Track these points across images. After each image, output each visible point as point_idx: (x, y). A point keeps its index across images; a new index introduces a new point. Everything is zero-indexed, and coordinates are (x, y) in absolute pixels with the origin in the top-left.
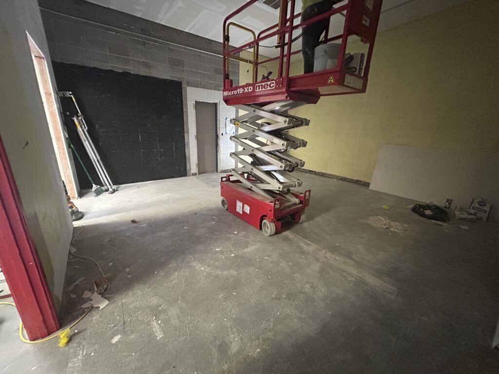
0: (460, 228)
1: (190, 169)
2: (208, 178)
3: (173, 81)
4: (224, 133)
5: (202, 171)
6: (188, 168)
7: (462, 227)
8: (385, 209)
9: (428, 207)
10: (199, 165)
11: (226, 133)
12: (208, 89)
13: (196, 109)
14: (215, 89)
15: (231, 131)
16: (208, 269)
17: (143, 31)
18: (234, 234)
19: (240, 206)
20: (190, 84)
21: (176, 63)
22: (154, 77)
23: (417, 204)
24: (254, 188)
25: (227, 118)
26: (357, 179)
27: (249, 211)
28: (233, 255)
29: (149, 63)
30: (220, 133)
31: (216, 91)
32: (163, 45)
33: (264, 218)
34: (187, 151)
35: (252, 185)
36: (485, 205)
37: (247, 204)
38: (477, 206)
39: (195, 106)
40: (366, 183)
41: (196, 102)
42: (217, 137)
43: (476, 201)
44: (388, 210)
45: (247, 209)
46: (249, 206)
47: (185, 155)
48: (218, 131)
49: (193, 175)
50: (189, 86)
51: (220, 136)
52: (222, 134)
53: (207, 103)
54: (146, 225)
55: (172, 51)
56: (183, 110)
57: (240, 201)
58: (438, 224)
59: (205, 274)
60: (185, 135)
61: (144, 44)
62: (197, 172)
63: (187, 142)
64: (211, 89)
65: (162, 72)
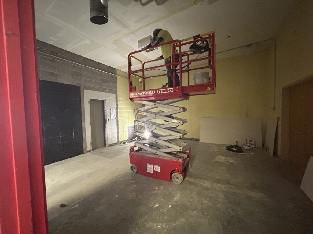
0: (251, 154)
1: (86, 147)
2: (102, 152)
3: (74, 86)
4: (109, 119)
5: (94, 148)
6: (84, 147)
7: (251, 153)
8: (217, 151)
9: (232, 147)
10: (93, 144)
11: (111, 119)
12: (98, 91)
13: (90, 104)
14: (103, 92)
15: (113, 117)
16: (164, 225)
17: (52, 53)
18: (157, 190)
19: (150, 168)
20: (85, 88)
21: (76, 75)
22: (59, 83)
23: (227, 146)
24: (158, 153)
25: (111, 109)
26: (191, 137)
27: (159, 170)
28: (170, 206)
29: (56, 73)
30: (106, 119)
31: (103, 93)
32: (67, 63)
33: (174, 172)
34: (83, 134)
35: (156, 151)
36: (252, 142)
37: (157, 165)
38: (249, 142)
39: (90, 102)
40: (196, 139)
41: (90, 99)
42: (104, 122)
43: (248, 140)
44: (218, 152)
45: (158, 169)
46: (159, 166)
47: (82, 137)
48: (105, 118)
49: (88, 152)
50: (85, 89)
51: (107, 121)
52: (108, 120)
53: (97, 100)
54: (77, 205)
55: (74, 67)
56: (81, 105)
57: (150, 163)
58: (242, 154)
59: (165, 230)
60: (83, 122)
61: (53, 61)
62: (91, 149)
63: (84, 127)
64: (100, 91)
65: (66, 80)
